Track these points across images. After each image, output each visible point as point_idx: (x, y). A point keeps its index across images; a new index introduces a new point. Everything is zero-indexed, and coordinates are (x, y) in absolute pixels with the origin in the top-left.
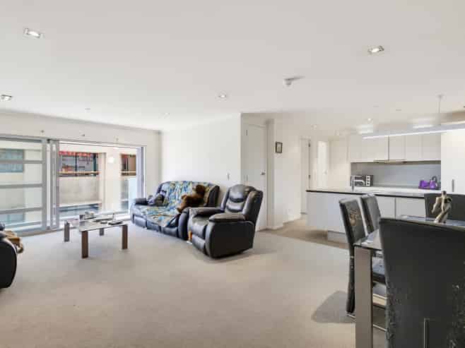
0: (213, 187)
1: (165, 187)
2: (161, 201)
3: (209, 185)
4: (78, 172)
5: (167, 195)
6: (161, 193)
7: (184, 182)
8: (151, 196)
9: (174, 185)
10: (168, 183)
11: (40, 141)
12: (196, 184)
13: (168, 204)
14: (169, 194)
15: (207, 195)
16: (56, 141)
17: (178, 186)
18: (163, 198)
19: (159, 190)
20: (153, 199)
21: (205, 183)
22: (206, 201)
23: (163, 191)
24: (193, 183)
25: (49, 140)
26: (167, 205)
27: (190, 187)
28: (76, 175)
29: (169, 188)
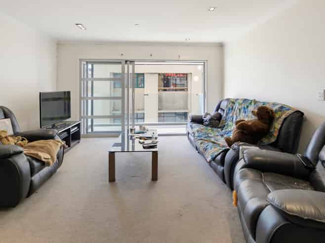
0: (290, 112)
1: (224, 105)
2: (217, 122)
3: (282, 108)
4: (177, 88)
5: (224, 115)
6: (219, 111)
7: (245, 100)
8: (207, 114)
9: (233, 103)
10: (228, 100)
11: (120, 63)
12: (260, 105)
13: (224, 126)
14: (227, 114)
15: (277, 125)
16: (132, 62)
17: (237, 106)
18: (219, 118)
19: (218, 108)
20: (208, 117)
21: (274, 104)
22: (276, 134)
23: (222, 109)
24: (255, 102)
25: (126, 61)
26: (222, 128)
27: (252, 108)
28: (176, 90)
29: (227, 106)
